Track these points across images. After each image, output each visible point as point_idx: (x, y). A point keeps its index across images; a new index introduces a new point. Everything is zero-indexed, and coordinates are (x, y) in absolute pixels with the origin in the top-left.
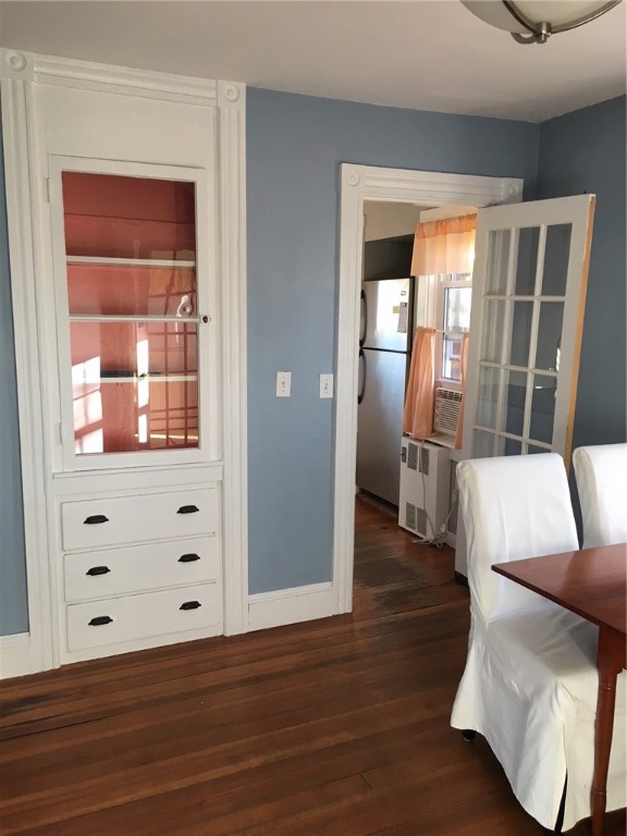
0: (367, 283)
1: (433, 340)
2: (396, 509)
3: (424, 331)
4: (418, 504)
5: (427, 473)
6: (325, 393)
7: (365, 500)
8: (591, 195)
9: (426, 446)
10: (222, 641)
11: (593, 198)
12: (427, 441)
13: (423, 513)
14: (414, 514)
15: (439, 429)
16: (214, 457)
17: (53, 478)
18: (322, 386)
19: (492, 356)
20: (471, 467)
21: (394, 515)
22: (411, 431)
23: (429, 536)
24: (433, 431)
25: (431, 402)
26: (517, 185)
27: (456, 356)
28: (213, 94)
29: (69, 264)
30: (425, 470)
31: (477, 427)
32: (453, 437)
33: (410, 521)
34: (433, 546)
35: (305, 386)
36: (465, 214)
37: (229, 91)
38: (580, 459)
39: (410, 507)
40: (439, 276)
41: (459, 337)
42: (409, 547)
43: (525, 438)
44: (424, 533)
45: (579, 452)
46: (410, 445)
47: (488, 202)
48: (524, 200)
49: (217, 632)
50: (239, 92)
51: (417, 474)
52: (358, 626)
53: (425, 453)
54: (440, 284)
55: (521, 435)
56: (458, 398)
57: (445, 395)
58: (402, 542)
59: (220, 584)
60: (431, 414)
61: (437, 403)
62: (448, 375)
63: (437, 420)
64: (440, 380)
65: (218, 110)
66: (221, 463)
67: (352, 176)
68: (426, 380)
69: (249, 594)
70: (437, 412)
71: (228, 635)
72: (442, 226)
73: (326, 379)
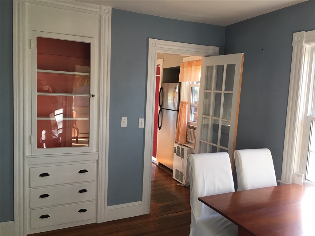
0: (164, 84)
1: (187, 106)
2: (172, 171)
3: (183, 103)
4: (180, 170)
5: (183, 158)
6: (141, 126)
7: (161, 167)
8: (242, 54)
9: (183, 147)
10: (95, 225)
11: (243, 54)
12: (184, 145)
13: (181, 173)
14: (178, 174)
15: (189, 141)
16: (95, 150)
17: (27, 158)
18: (140, 123)
19: (207, 113)
20: (192, 157)
21: (171, 174)
22: (178, 141)
23: (184, 183)
24: (187, 141)
25: (186, 130)
26: (217, 49)
27: (195, 113)
28: (99, 10)
29: (38, 73)
30: (183, 157)
31: (201, 141)
32: (193, 144)
33: (177, 176)
34: (185, 186)
35: (133, 123)
36: (198, 59)
37: (105, 9)
38: (236, 155)
39: (177, 171)
40: (189, 82)
41: (196, 105)
42: (177, 186)
43: (218, 146)
44: (182, 181)
45: (236, 152)
46: (177, 146)
47: (206, 55)
48: (219, 55)
49: (94, 221)
50: (109, 10)
51: (180, 158)
52: (151, 219)
53: (183, 150)
54: (190, 85)
55: (217, 144)
56: (195, 129)
57: (191, 127)
58: (174, 185)
59: (95, 202)
60: (186, 135)
61: (188, 130)
62: (193, 120)
63: (188, 137)
64: (189, 121)
65: (100, 16)
66: (98, 153)
67: (153, 43)
68: (184, 121)
69: (108, 206)
70: (188, 134)
71: (98, 223)
72: (190, 64)
73: (141, 120)
